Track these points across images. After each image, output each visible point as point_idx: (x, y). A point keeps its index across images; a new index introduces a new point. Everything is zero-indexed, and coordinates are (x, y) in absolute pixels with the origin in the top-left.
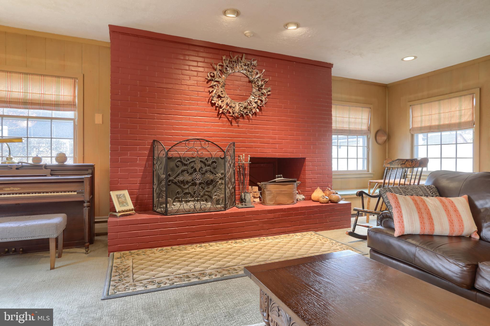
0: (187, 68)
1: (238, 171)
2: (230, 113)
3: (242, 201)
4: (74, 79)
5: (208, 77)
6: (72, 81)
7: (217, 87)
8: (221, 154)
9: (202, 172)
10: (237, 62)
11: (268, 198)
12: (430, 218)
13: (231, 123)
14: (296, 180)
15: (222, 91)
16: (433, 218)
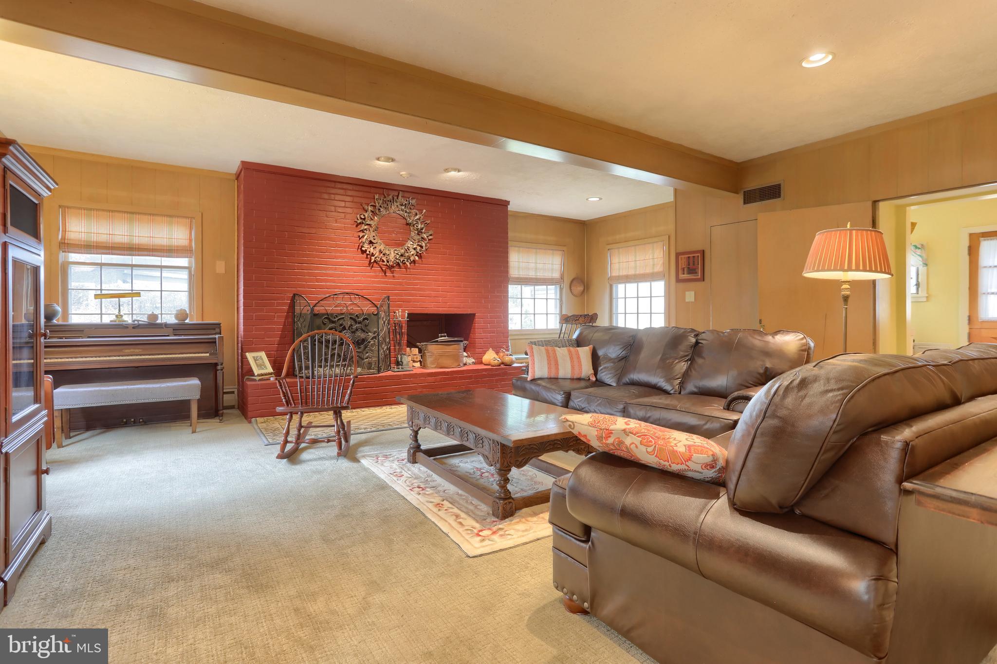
0: (333, 208)
1: (393, 330)
2: (383, 261)
3: (398, 363)
4: (190, 219)
5: (358, 220)
6: (188, 221)
7: (368, 231)
8: (373, 310)
9: (352, 330)
10: (392, 201)
11: (429, 360)
12: (557, 364)
13: (385, 274)
14: (462, 339)
15: (374, 236)
16: (559, 364)
